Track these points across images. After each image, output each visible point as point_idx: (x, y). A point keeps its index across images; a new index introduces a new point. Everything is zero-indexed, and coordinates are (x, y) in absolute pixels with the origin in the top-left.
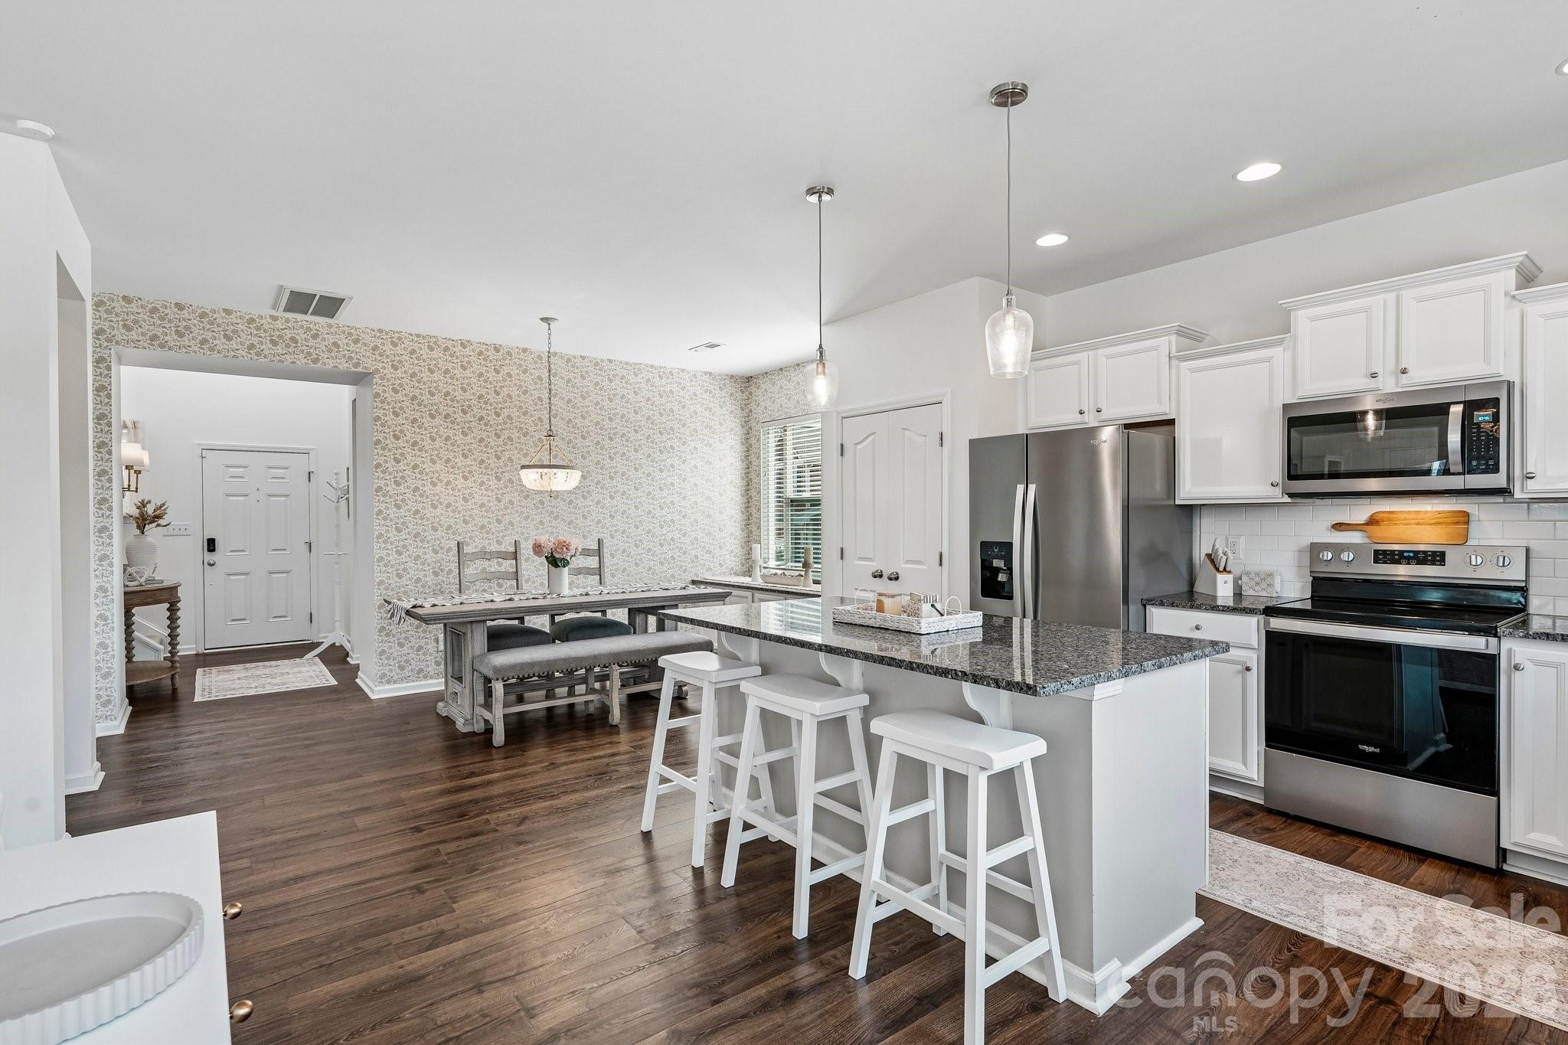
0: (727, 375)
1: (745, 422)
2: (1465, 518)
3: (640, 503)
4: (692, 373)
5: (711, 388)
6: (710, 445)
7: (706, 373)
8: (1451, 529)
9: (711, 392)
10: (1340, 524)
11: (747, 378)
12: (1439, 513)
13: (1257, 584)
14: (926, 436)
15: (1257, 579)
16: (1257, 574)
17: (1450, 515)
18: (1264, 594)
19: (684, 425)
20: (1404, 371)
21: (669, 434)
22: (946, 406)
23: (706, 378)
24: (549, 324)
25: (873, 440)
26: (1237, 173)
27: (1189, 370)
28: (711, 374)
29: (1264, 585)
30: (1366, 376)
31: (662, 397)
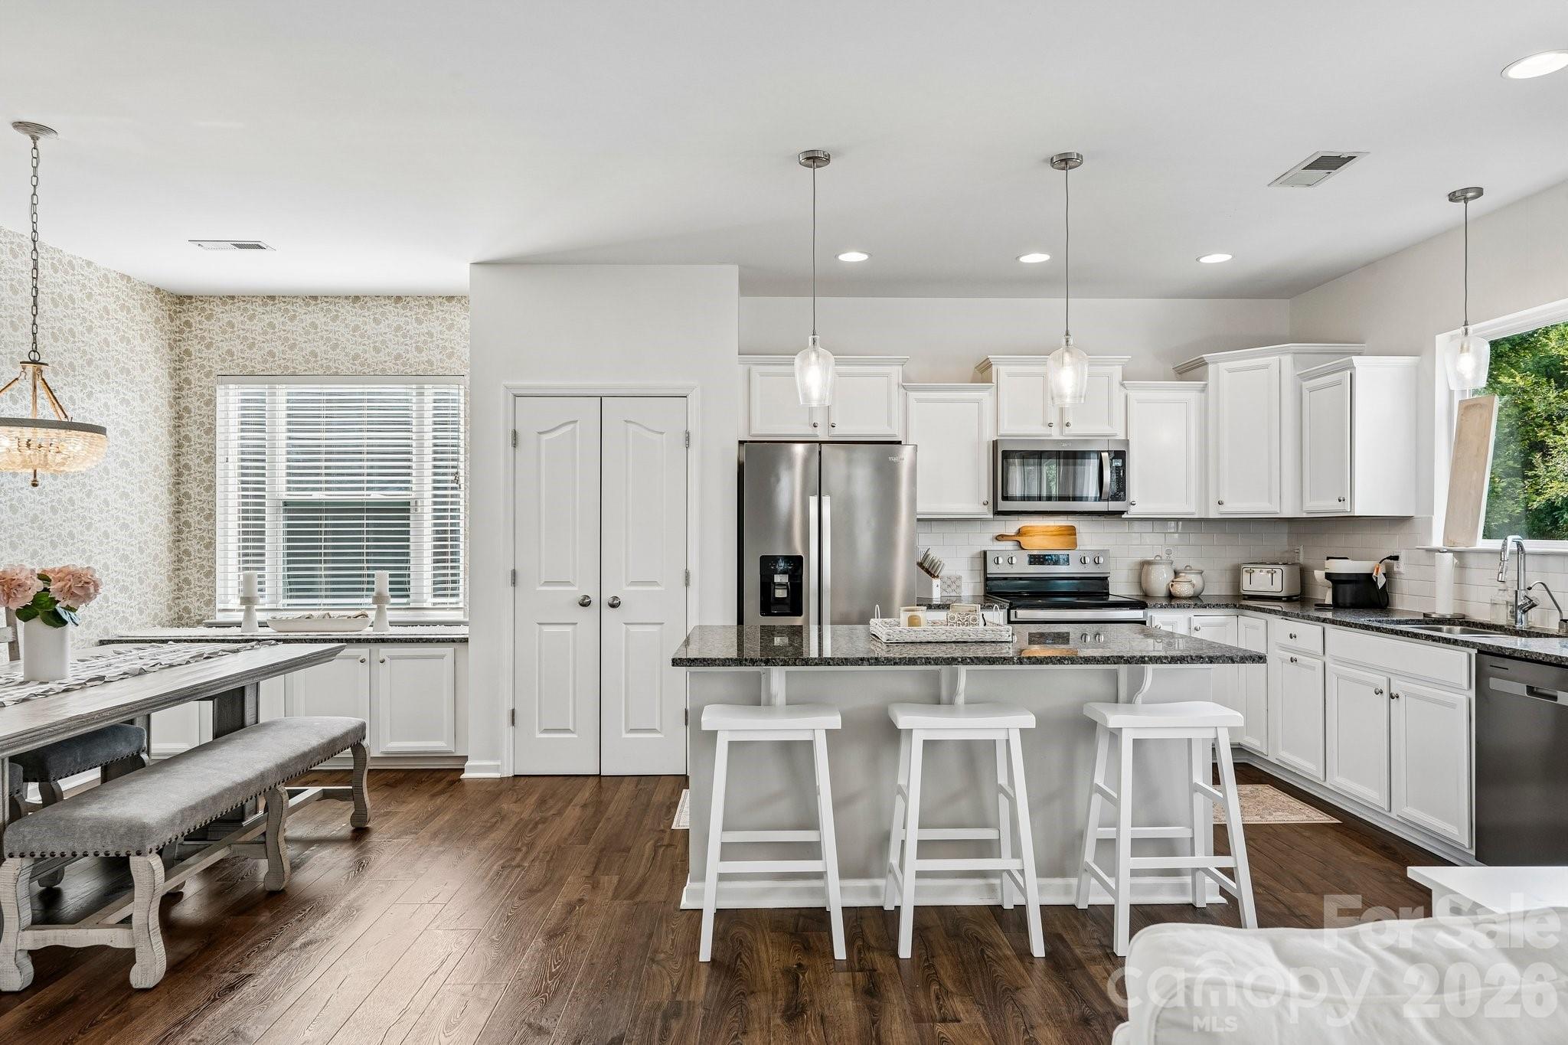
0: (152, 287)
1: (175, 369)
2: (1072, 531)
3: (20, 500)
4: (103, 272)
5: (130, 303)
6: (128, 403)
7: (122, 276)
8: (1061, 539)
9: (129, 311)
10: (1002, 536)
11: (179, 297)
12: (1061, 527)
13: (949, 586)
14: (662, 433)
15: (949, 582)
16: (949, 578)
17: (1063, 529)
18: (954, 594)
19: (90, 362)
20: (1068, 425)
21: (67, 375)
22: (694, 401)
23: (121, 284)
24: (35, 139)
25: (574, 430)
26: (1021, 256)
27: (916, 399)
28: (129, 278)
29: (954, 587)
30: (1043, 425)
31: (56, 306)
